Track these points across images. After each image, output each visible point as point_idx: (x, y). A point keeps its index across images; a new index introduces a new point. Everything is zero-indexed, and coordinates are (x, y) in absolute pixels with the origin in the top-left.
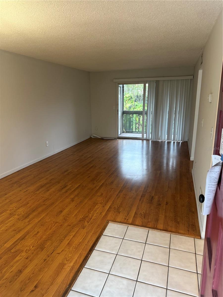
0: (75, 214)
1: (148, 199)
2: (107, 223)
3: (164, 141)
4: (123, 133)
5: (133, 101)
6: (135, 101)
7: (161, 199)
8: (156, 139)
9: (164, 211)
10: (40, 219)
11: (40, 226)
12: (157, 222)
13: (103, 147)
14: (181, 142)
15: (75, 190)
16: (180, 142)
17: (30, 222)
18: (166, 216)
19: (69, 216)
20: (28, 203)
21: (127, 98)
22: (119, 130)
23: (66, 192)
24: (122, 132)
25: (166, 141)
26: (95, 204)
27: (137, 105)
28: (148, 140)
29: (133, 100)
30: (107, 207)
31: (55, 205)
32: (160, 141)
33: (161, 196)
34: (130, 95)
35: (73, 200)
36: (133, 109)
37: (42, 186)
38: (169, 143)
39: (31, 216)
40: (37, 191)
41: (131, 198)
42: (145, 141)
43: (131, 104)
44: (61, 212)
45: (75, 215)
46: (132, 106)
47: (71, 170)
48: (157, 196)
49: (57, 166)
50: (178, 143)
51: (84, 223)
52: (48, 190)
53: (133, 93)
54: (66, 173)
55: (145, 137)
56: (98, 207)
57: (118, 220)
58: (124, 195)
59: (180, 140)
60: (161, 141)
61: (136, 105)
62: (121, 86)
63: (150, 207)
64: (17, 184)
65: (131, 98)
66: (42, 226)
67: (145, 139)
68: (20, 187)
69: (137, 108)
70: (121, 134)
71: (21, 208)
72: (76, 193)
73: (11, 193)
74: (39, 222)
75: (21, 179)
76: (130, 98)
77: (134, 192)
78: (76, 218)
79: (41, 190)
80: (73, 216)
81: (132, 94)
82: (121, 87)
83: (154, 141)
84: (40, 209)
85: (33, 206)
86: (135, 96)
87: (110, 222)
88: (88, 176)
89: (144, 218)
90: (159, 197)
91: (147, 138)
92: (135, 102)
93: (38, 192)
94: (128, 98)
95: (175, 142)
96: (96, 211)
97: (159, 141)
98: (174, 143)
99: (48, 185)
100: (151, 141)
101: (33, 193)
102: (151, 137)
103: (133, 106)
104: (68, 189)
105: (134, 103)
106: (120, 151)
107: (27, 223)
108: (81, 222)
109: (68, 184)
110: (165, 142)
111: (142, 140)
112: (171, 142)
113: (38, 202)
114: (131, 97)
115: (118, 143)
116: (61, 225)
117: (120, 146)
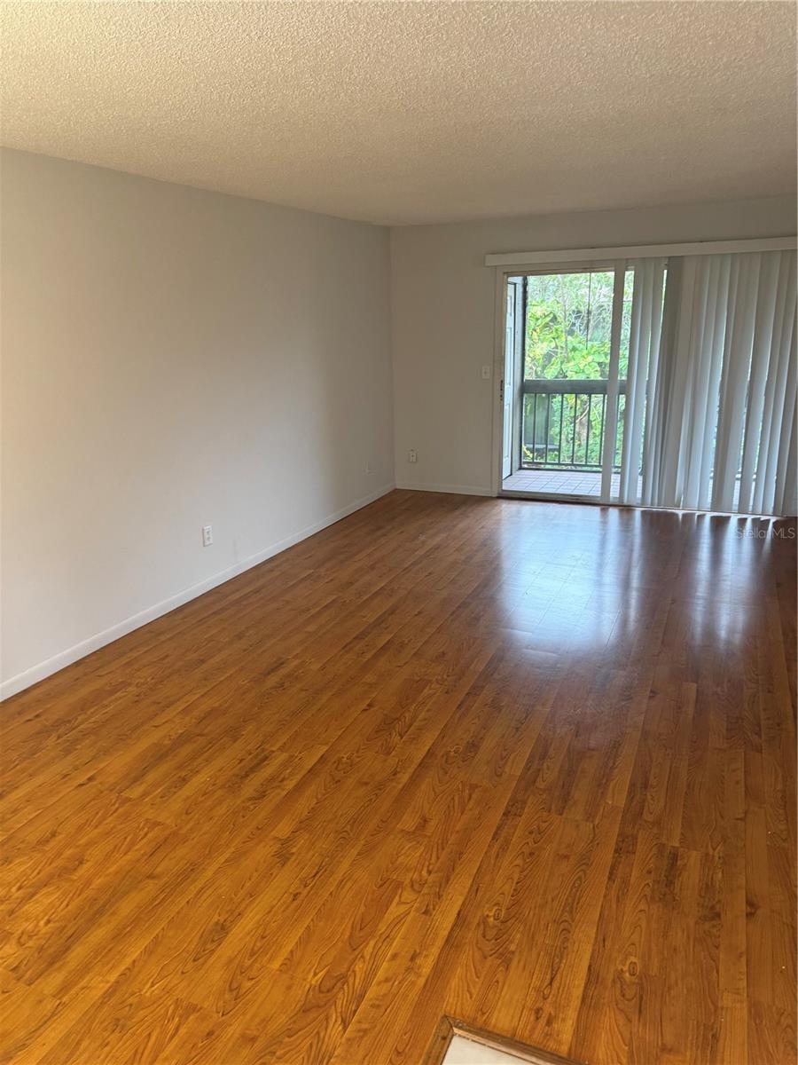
0: (285, 953)
1: (649, 872)
2: (444, 1038)
3: (698, 513)
4: (521, 468)
5: (562, 332)
6: (571, 333)
7: (720, 875)
8: (663, 503)
9: (744, 969)
10: (113, 977)
11: (105, 1030)
12: (714, 1052)
13: (438, 540)
14: (773, 520)
15: (299, 788)
16: (768, 521)
17: (64, 1000)
18: (755, 1011)
19: (257, 965)
20: (81, 863)
21: (537, 319)
22: (504, 460)
23: (261, 795)
24: (516, 465)
25: (709, 515)
26: (388, 887)
27: (574, 349)
28: (626, 509)
29: (561, 327)
30: (445, 920)
31: (199, 885)
32: (680, 513)
33: (714, 849)
34: (549, 309)
35: (283, 857)
36: (562, 363)
37: (159, 755)
38: (719, 524)
39: (79, 953)
40: (134, 782)
41: (567, 857)
42: (614, 514)
43: (553, 345)
44: (223, 929)
45: (288, 965)
46: (556, 353)
47: (296, 662)
48: (694, 853)
49: (240, 636)
50: (760, 526)
51: (326, 1028)
52: (184, 780)
53: (560, 300)
54: (273, 680)
55: (614, 493)
56: (403, 909)
57: (503, 1019)
58: (531, 833)
59: (770, 509)
60: (684, 515)
61: (570, 347)
62: (518, 280)
63: (665, 935)
64: (59, 737)
65: (555, 318)
66: (117, 1034)
67: (617, 502)
68: (67, 752)
69: (577, 360)
70: (511, 475)
71: (45, 890)
72: (303, 805)
73: (19, 793)
74: (108, 995)
75: (84, 706)
76: (551, 321)
77: (577, 818)
78: (289, 988)
79: (151, 777)
80: (276, 965)
81: (558, 303)
82: (515, 284)
83: (652, 514)
84: (126, 908)
85: (98, 882)
86: (567, 313)
87: (456, 1030)
88: (368, 702)
89: (640, 1011)
90: (707, 855)
91: (625, 502)
92: (569, 338)
93: (135, 792)
94: (539, 321)
95: (746, 519)
96: (388, 938)
97: (676, 515)
98: (742, 522)
99: (185, 751)
100: (643, 513)
101: (114, 796)
102: (639, 495)
103: (559, 351)
104: (272, 779)
105: (563, 339)
106: (507, 564)
107: (49, 1006)
108: (312, 1015)
109: (274, 749)
110: (701, 517)
111: (602, 510)
112: (729, 518)
113: (128, 857)
114: (552, 316)
115: (498, 522)
116: (210, 1034)
117: (506, 537)
